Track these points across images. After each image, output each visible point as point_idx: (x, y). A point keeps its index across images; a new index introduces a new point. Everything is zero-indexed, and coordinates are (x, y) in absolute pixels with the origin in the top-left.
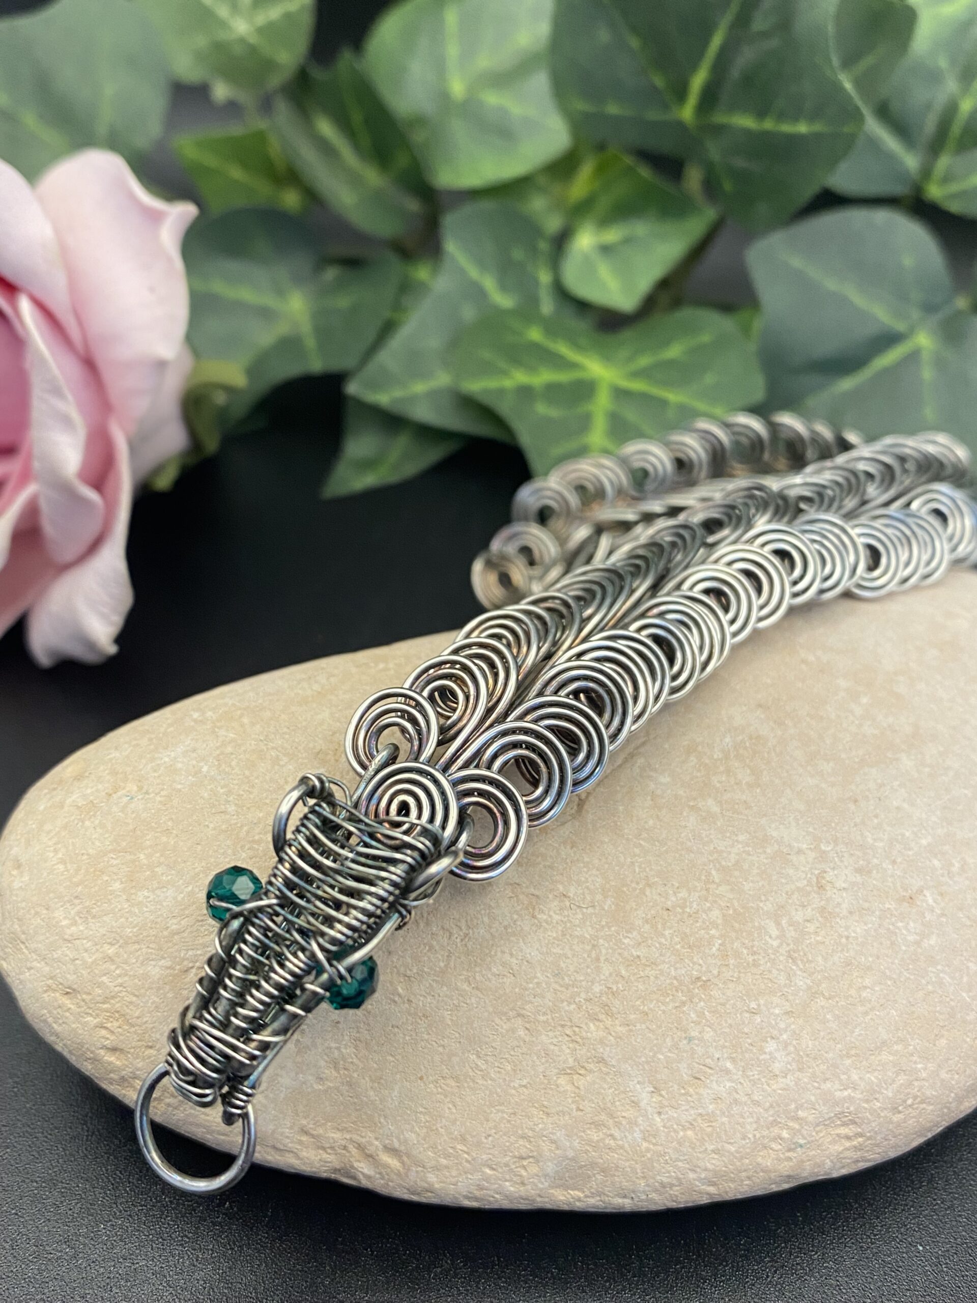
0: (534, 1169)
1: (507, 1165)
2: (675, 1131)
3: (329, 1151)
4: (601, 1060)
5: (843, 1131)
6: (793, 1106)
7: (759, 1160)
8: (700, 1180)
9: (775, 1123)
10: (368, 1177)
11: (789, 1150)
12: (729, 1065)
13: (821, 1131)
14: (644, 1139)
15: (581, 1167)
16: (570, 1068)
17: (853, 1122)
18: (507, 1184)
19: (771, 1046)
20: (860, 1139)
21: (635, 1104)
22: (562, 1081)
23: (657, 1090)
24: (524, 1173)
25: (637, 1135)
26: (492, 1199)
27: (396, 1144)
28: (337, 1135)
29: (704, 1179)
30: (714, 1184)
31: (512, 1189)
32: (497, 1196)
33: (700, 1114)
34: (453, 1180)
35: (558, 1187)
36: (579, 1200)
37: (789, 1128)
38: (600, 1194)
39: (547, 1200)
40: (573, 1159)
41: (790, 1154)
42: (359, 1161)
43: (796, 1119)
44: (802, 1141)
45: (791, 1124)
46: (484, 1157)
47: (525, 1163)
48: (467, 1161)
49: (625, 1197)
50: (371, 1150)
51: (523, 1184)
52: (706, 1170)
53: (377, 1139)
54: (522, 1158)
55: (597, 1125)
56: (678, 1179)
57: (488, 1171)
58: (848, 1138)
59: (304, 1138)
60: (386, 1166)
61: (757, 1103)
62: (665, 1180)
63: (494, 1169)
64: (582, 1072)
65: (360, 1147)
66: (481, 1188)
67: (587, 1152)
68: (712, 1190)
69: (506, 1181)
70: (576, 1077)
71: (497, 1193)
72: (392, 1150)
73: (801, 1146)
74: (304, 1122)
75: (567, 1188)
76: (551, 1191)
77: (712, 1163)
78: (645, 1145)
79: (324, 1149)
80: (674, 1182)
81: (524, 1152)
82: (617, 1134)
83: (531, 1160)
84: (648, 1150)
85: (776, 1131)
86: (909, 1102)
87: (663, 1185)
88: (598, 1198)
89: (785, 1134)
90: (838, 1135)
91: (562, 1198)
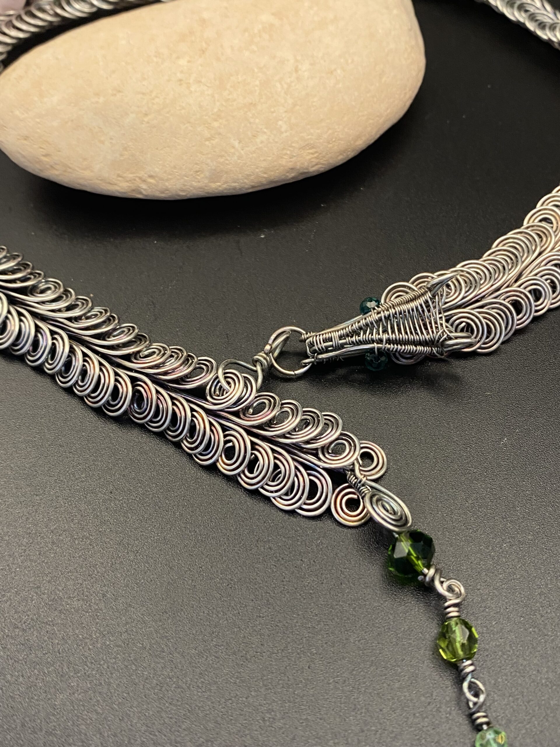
0: (202, 175)
1: (192, 175)
2: (249, 155)
3: (130, 182)
4: (220, 134)
5: (311, 151)
6: (290, 142)
7: (280, 162)
8: (260, 171)
9: (284, 149)
10: (145, 190)
11: (291, 158)
12: (265, 130)
13: (301, 151)
14: (238, 159)
15: (218, 173)
16: (209, 138)
17: (313, 148)
18: (193, 183)
19: (280, 123)
20: (317, 154)
21: (233, 147)
22: (207, 143)
23: (240, 142)
24: (199, 178)
25: (236, 158)
26: (189, 190)
27: (152, 173)
28: (131, 175)
29: (262, 171)
30: (265, 173)
31: (195, 184)
32: (191, 188)
33: (257, 148)
34: (174, 183)
35: (212, 182)
36: (220, 186)
37: (290, 150)
38: (226, 182)
39: (209, 188)
40: (215, 170)
41: (291, 160)
42: (140, 184)
43: (291, 146)
44: (295, 155)
45: (290, 149)
46: (184, 173)
47: (198, 173)
48: (178, 175)
49: (235, 182)
50: (144, 178)
51: (199, 182)
52: (261, 167)
53: (145, 174)
54: (197, 172)
55: (222, 156)
56: (252, 172)
57: (186, 178)
58: (312, 154)
59: (120, 179)
60: (150, 183)
61: (276, 142)
62: (248, 173)
63: (187, 177)
64: (213, 139)
65: (140, 178)
66: (185, 185)
67: (219, 166)
68: (265, 175)
69: (193, 181)
70: (212, 141)
71: (191, 187)
72: (151, 177)
73: (295, 156)
74: (119, 172)
75: (215, 182)
76: (210, 184)
77: (264, 164)
78: (239, 161)
79: (127, 181)
80: (252, 174)
81: (197, 169)
82: (229, 158)
83: (200, 172)
84: (240, 163)
85: (285, 151)
86: (334, 140)
87: (248, 175)
88: (226, 185)
89: (288, 152)
90: (309, 153)
91: (214, 187)
